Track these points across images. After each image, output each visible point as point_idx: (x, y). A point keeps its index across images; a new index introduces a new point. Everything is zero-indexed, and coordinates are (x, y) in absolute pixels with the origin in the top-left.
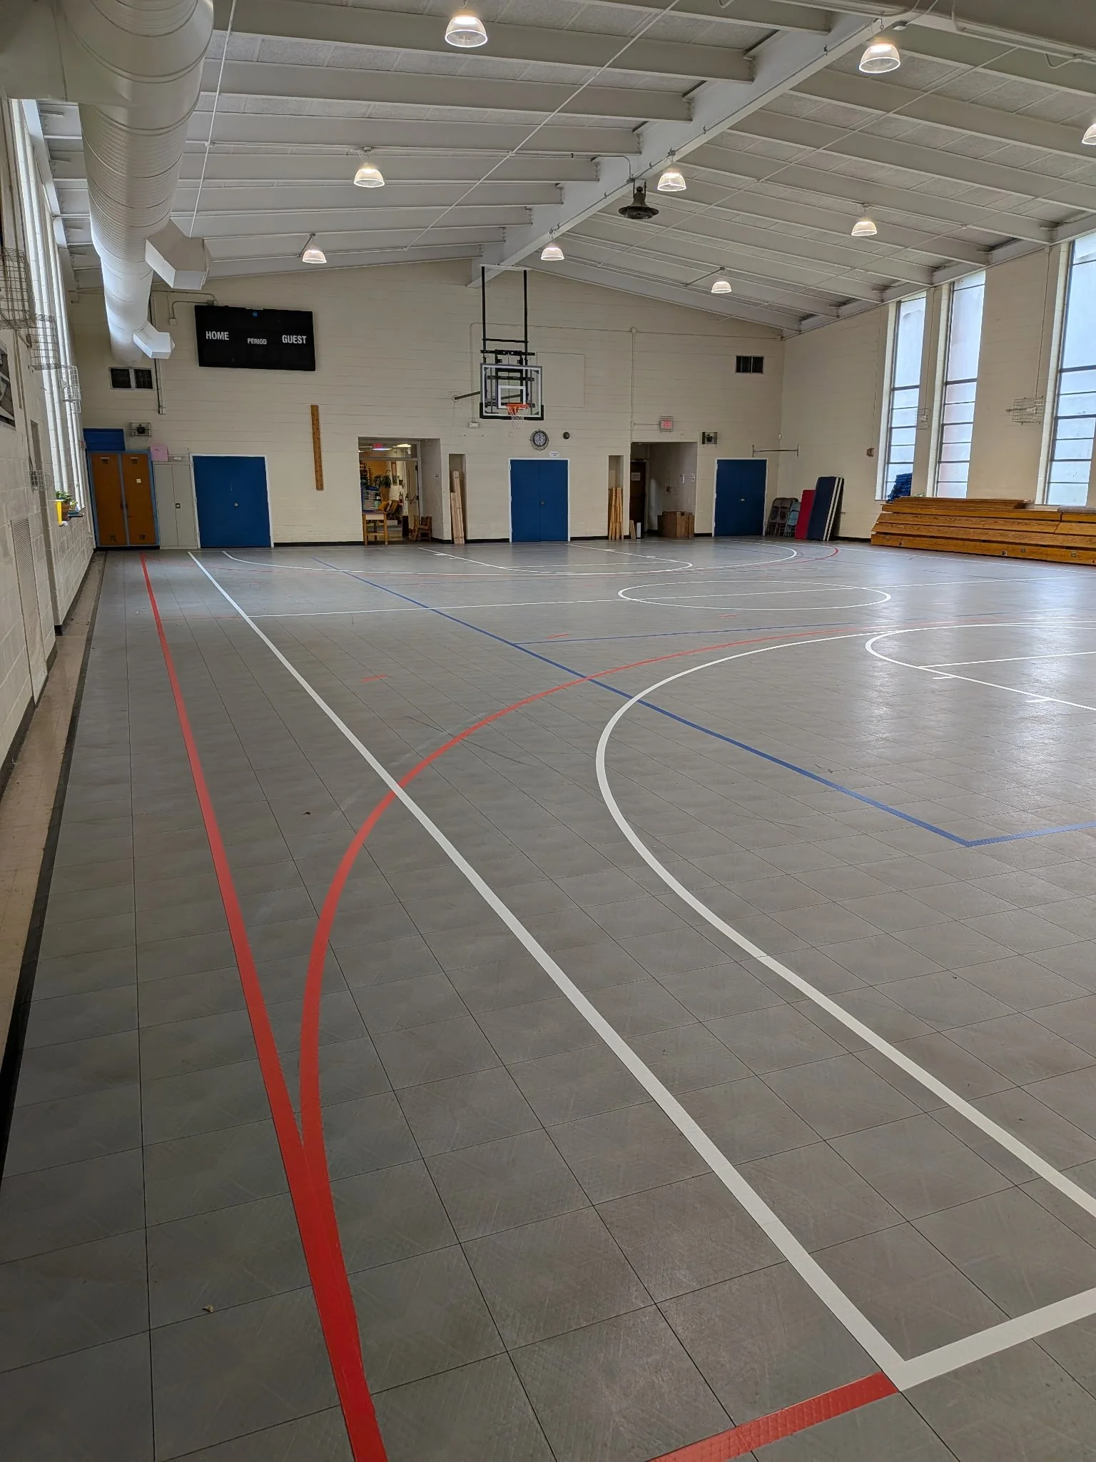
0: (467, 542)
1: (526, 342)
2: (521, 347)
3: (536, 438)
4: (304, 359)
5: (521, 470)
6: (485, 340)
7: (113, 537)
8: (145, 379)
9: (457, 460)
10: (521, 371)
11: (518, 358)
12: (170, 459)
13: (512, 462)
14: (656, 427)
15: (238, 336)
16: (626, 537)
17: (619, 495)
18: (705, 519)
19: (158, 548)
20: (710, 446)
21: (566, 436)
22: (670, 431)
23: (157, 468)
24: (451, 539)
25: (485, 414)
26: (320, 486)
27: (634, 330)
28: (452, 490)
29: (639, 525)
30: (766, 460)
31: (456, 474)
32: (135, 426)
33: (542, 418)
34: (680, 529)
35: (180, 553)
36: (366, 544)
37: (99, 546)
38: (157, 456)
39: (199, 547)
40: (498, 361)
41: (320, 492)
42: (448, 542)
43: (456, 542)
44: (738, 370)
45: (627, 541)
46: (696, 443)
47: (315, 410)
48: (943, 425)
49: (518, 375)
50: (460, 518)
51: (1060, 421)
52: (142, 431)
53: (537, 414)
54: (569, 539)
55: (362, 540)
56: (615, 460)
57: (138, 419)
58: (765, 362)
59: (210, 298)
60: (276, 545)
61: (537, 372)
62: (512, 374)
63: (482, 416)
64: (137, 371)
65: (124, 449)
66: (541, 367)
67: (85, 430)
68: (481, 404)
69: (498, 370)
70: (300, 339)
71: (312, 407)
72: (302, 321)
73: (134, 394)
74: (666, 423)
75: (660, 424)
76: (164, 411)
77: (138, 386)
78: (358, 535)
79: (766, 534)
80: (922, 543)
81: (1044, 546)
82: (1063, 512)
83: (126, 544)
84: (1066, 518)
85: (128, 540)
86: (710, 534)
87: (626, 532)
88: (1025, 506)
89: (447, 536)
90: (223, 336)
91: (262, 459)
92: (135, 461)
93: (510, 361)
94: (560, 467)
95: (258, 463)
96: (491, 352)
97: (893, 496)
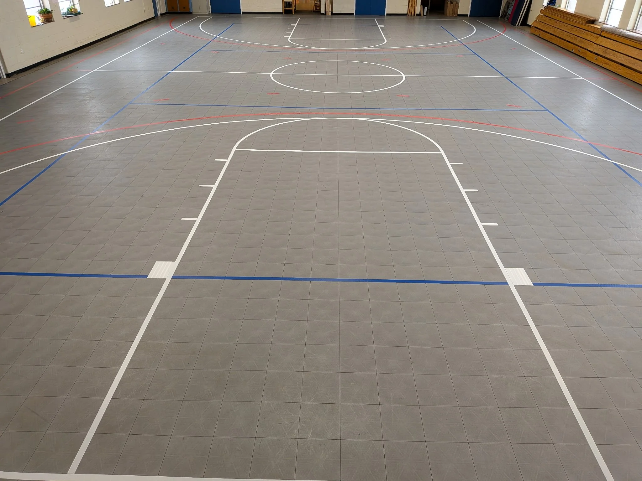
0: (332, 14)
7: (173, 8)
16: (417, 15)
18: (465, 6)
19: (191, 13)
24: (324, 12)
29: (426, 8)
35: (201, 17)
36: (284, 13)
37: (168, 12)
39: (211, 12)
42: (323, 14)
43: (327, 14)
45: (417, 19)
54: (386, 15)
55: (282, 12)
60: (244, 13)
78: (281, 10)
79: (501, 16)
80: (547, 37)
81: (587, 50)
82: (602, 30)
83: (178, 11)
84: (602, 34)
85: (179, 10)
86: (467, 15)
87: (418, 12)
88: (593, 22)
89: (322, 11)
97: (548, 4)
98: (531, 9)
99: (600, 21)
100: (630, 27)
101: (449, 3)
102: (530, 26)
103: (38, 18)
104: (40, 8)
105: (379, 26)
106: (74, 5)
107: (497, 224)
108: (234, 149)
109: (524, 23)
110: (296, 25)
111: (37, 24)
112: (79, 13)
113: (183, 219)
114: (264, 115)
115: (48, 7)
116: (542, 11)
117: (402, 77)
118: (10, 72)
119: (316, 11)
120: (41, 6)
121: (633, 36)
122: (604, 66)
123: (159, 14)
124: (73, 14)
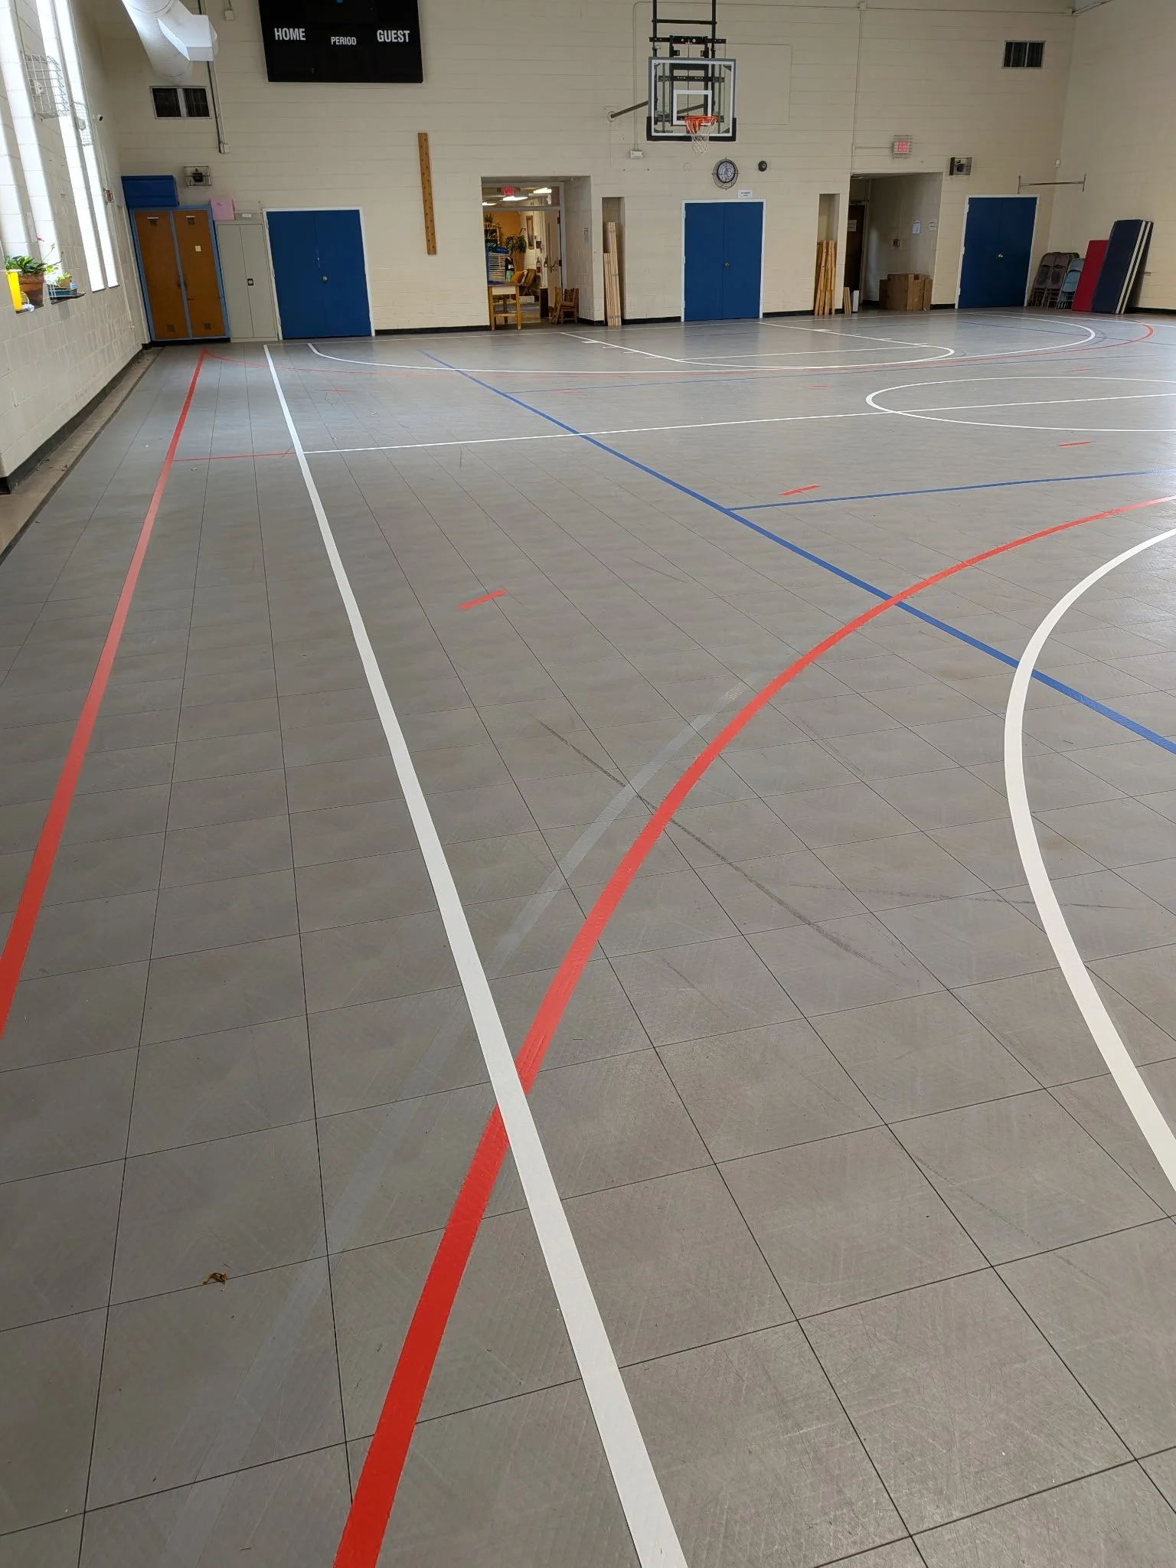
0: (625, 322)
1: (713, 23)
2: (705, 31)
3: (722, 171)
4: (404, 66)
5: (699, 218)
6: (655, 21)
7: (171, 328)
8: (198, 103)
9: (613, 205)
10: (705, 67)
11: (702, 47)
12: (237, 216)
13: (688, 206)
14: (887, 152)
15: (318, 35)
16: (838, 311)
17: (831, 250)
18: (947, 286)
19: (228, 340)
20: (960, 179)
21: (762, 166)
22: (906, 156)
23: (221, 230)
24: (603, 319)
25: (654, 134)
26: (432, 249)
27: (863, 7)
28: (606, 250)
29: (856, 293)
30: (1036, 198)
31: (612, 226)
32: (190, 171)
33: (733, 138)
34: (913, 299)
35: (254, 348)
36: (493, 329)
37: (154, 340)
38: (220, 214)
39: (281, 338)
40: (673, 53)
41: (433, 257)
42: (599, 323)
43: (609, 324)
44: (1007, 64)
45: (839, 318)
46: (941, 173)
47: (423, 139)
49: (701, 73)
50: (617, 289)
52: (199, 178)
53: (727, 131)
54: (761, 316)
55: (488, 324)
56: (828, 201)
57: (194, 160)
58: (1046, 49)
60: (379, 333)
61: (729, 68)
62: (693, 73)
63: (650, 137)
64: (186, 91)
65: (177, 205)
66: (734, 61)
67: (124, 179)
68: (649, 119)
69: (673, 67)
70: (400, 36)
71: (420, 135)
73: (185, 125)
74: (900, 146)
75: (892, 148)
76: (226, 148)
77: (191, 114)
78: (482, 316)
79: (1029, 304)
83: (188, 336)
85: (190, 331)
86: (953, 306)
87: (838, 302)
89: (598, 315)
90: (297, 34)
91: (357, 212)
92: (191, 221)
93: (691, 53)
94: (752, 213)
95: (351, 219)
96: (664, 40)
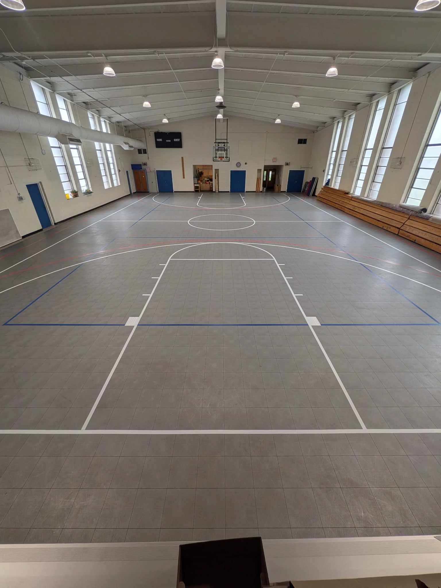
0: (219, 192)
1: (227, 139)
2: (225, 141)
3: (238, 164)
4: (179, 145)
5: (233, 173)
6: (216, 139)
7: (140, 190)
8: (145, 152)
9: (217, 171)
10: (224, 148)
11: (224, 144)
12: (150, 171)
13: (231, 171)
14: (272, 161)
15: (164, 140)
16: (262, 192)
17: (260, 180)
18: (284, 187)
19: (149, 192)
20: (287, 166)
21: (246, 164)
22: (275, 162)
23: (148, 174)
24: (215, 191)
26: (184, 178)
27: (267, 132)
28: (215, 178)
29: (265, 188)
30: (305, 171)
31: (216, 174)
32: (144, 163)
34: (277, 190)
35: (154, 194)
36: (195, 192)
37: (137, 191)
38: (148, 170)
39: (159, 193)
40: (218, 145)
41: (184, 179)
42: (214, 192)
44: (298, 144)
45: (261, 194)
46: (284, 165)
47: (182, 158)
48: (340, 164)
49: (224, 149)
50: (217, 186)
51: (363, 167)
52: (145, 164)
53: (228, 160)
54: (245, 192)
56: (259, 171)
57: (144, 162)
58: (307, 140)
59: (158, 130)
60: (175, 192)
62: (222, 149)
63: (213, 161)
64: (143, 150)
65: (142, 169)
66: (229, 147)
67: (132, 165)
68: (213, 157)
69: (218, 148)
70: (178, 140)
71: (182, 157)
72: (178, 135)
73: (143, 155)
74: (275, 159)
76: (149, 159)
77: (144, 153)
78: (193, 189)
79: (302, 191)
80: (325, 201)
81: (345, 207)
82: (352, 197)
83: (142, 191)
84: (353, 199)
86: (285, 192)
87: (261, 190)
88: (348, 193)
89: (214, 190)
90: (161, 140)
91: (171, 171)
92: (142, 172)
93: (221, 145)
94: (244, 172)
95: (170, 172)
96: (217, 143)
97: (325, 185)
98: (317, 187)
99: (351, 193)
100: (366, 196)
101: (276, 186)
102: (316, 196)
103: (71, 195)
104: (72, 190)
105: (242, 197)
106: (89, 188)
107: (302, 295)
108: (170, 259)
109: (314, 195)
110: (201, 197)
111: (70, 198)
112: (92, 192)
113: (143, 295)
114: (185, 242)
115: (76, 189)
116: (322, 189)
117: (254, 222)
118: (56, 222)
119: (211, 191)
120: (72, 189)
121: (368, 200)
122: (354, 215)
123: (132, 192)
124: (88, 193)
